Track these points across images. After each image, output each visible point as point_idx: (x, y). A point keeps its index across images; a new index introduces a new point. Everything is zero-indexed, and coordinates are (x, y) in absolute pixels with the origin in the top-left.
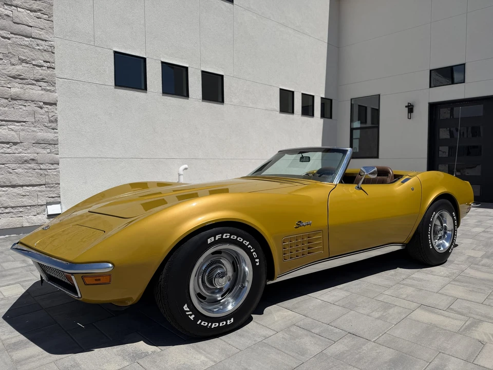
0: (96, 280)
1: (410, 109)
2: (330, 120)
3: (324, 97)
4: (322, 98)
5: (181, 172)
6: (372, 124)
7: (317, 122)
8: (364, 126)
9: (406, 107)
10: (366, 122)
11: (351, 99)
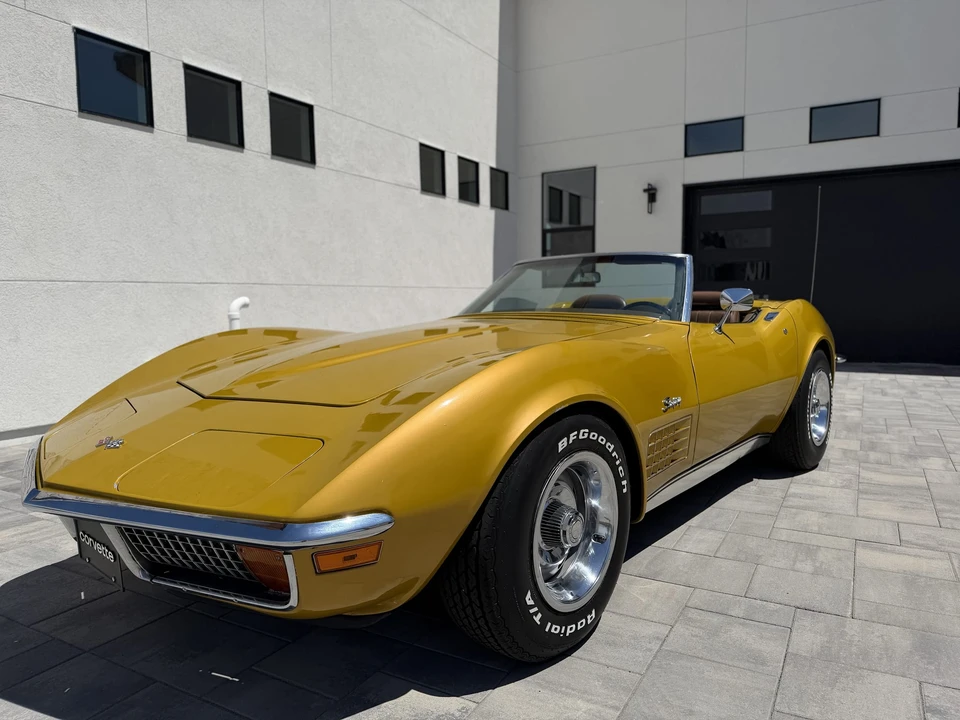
0: (346, 559)
1: (652, 194)
2: (505, 212)
3: (494, 166)
4: (492, 169)
5: (236, 314)
6: (571, 223)
7: (484, 214)
8: (557, 226)
9: (645, 191)
10: (560, 220)
11: (543, 175)
